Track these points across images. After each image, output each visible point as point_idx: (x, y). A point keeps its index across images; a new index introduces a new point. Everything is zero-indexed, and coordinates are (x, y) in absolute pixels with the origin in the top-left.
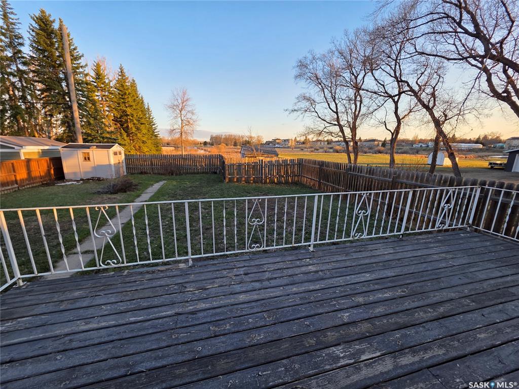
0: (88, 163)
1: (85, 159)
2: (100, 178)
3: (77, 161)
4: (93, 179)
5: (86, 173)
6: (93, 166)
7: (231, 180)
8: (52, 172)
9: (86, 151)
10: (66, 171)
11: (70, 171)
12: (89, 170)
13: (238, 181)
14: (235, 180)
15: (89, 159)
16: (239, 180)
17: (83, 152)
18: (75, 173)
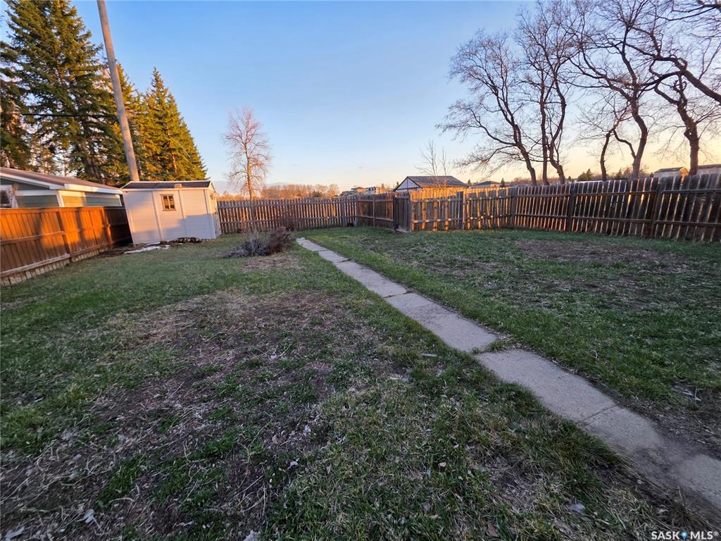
0: (170, 213)
1: (167, 207)
2: (195, 238)
3: (154, 211)
4: (182, 241)
5: (169, 231)
6: (181, 218)
7: (417, 227)
8: (109, 233)
9: (168, 192)
10: (133, 229)
11: (141, 229)
12: (175, 225)
13: (426, 229)
14: (423, 227)
15: (173, 207)
16: (429, 227)
17: (161, 195)
18: (150, 233)
